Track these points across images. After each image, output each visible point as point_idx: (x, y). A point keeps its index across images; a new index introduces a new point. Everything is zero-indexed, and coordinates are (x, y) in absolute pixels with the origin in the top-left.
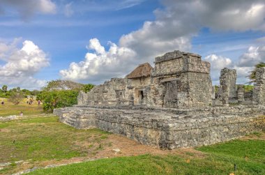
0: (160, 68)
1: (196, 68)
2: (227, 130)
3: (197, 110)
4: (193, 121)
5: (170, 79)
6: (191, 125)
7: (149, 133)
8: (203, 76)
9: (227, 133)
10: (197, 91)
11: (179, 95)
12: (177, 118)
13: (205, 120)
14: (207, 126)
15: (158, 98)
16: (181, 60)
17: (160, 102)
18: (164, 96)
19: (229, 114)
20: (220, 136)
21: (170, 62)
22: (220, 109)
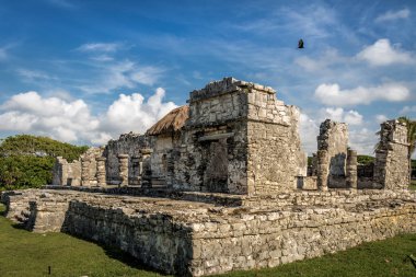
0: (198, 112)
1: (264, 114)
2: (319, 236)
3: (263, 198)
4: (247, 218)
5: (216, 135)
6: (243, 227)
7: (158, 243)
8: (279, 129)
9: (319, 243)
10: (264, 159)
11: (230, 167)
12: (220, 213)
13: (275, 216)
14: (279, 228)
15: (193, 172)
16: (236, 97)
17: (197, 180)
18: (204, 168)
19: (324, 207)
20: (303, 249)
21: (215, 102)
22: (310, 197)
